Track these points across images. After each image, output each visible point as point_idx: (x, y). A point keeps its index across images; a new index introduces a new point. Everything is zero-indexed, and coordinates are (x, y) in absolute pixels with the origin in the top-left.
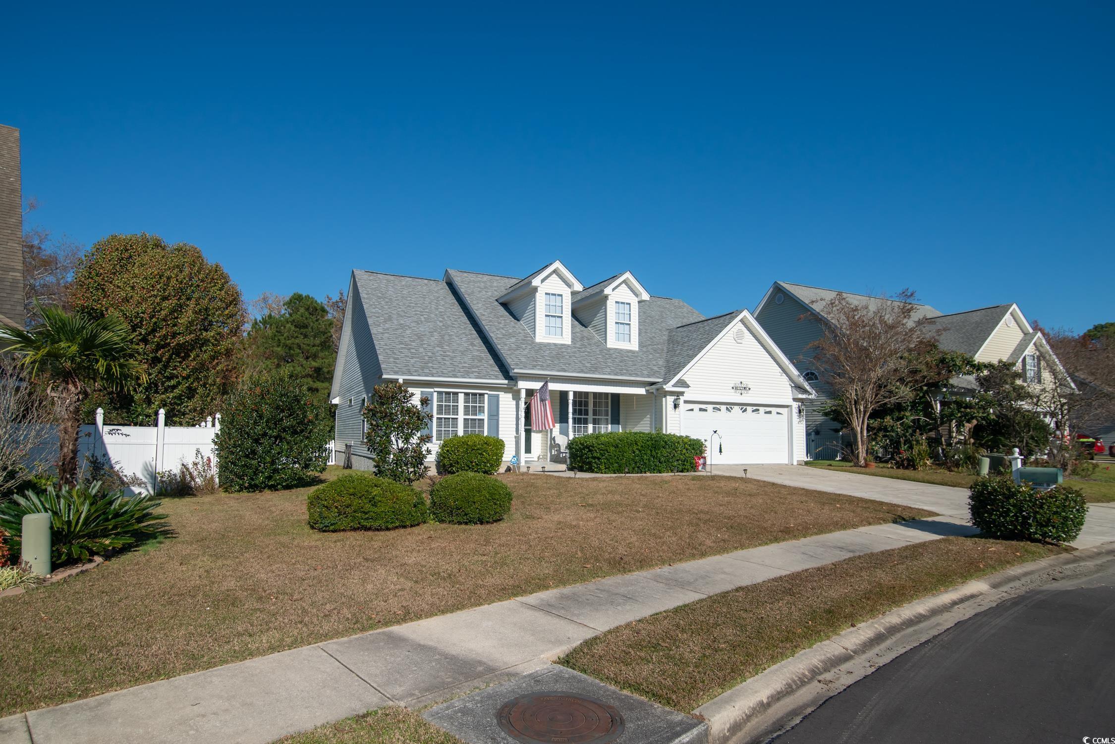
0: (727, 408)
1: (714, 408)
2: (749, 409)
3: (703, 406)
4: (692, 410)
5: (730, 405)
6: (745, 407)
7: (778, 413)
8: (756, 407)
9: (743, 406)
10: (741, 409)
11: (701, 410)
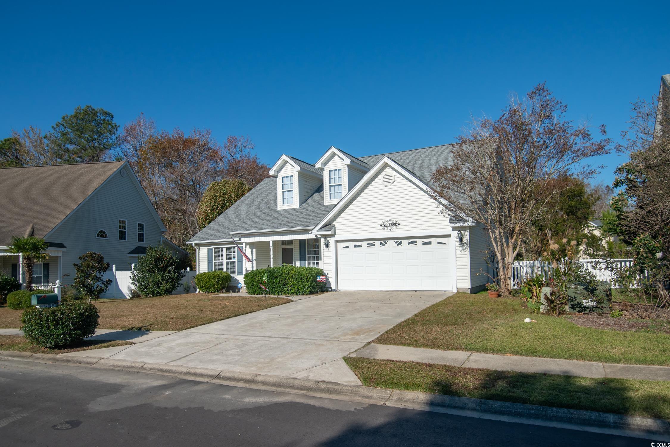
0: (381, 243)
1: (368, 244)
2: (405, 242)
3: (358, 243)
4: (348, 247)
5: (384, 241)
6: (400, 241)
7: (439, 243)
8: (413, 240)
9: (398, 241)
10: (396, 243)
11: (356, 246)
